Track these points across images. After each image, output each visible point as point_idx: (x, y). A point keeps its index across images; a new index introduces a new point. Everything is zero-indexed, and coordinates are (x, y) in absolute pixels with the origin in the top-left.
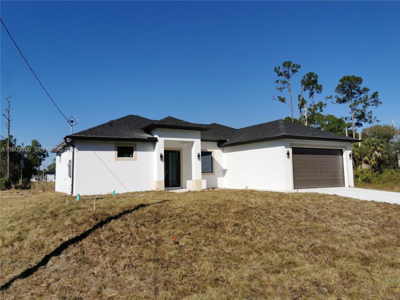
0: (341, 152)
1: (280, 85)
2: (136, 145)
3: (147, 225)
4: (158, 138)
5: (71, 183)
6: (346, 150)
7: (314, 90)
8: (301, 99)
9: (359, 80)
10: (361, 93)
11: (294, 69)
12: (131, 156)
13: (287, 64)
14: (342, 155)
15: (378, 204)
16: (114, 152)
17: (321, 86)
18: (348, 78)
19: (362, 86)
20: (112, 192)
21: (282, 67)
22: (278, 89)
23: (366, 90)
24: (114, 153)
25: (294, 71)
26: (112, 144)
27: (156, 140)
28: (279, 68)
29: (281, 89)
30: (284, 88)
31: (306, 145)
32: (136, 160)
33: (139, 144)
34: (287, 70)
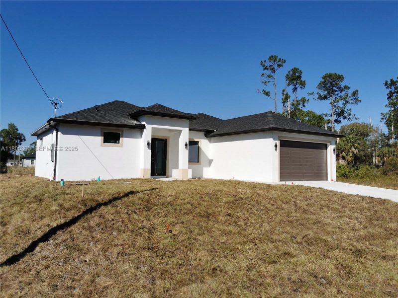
0: (326, 147)
1: (265, 79)
2: (123, 131)
3: (138, 213)
4: (146, 125)
5: (54, 168)
6: (331, 144)
7: (298, 85)
8: (285, 93)
9: (341, 78)
10: (341, 91)
11: (280, 63)
12: (117, 142)
13: (273, 58)
14: (327, 149)
15: (363, 198)
16: (100, 137)
17: (304, 81)
18: (330, 76)
19: (343, 84)
20: (97, 179)
21: (268, 61)
22: (263, 83)
23: (347, 88)
24: (100, 139)
25: (279, 66)
26: (98, 129)
27: (143, 127)
28: (265, 61)
29: (266, 82)
30: (269, 82)
31: (293, 138)
32: (122, 146)
33: (126, 131)
34: (273, 63)
